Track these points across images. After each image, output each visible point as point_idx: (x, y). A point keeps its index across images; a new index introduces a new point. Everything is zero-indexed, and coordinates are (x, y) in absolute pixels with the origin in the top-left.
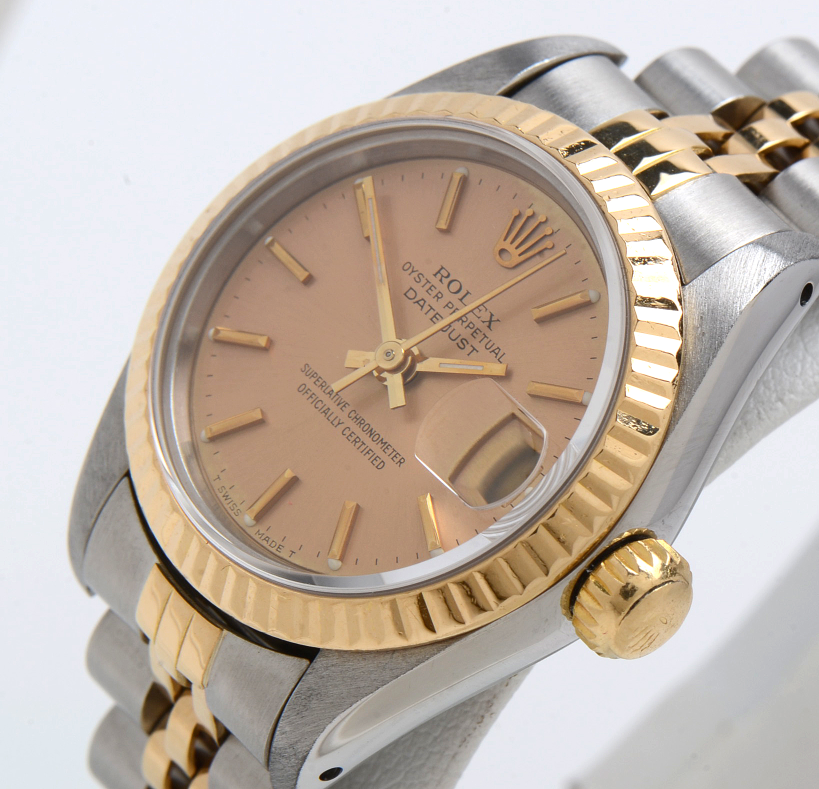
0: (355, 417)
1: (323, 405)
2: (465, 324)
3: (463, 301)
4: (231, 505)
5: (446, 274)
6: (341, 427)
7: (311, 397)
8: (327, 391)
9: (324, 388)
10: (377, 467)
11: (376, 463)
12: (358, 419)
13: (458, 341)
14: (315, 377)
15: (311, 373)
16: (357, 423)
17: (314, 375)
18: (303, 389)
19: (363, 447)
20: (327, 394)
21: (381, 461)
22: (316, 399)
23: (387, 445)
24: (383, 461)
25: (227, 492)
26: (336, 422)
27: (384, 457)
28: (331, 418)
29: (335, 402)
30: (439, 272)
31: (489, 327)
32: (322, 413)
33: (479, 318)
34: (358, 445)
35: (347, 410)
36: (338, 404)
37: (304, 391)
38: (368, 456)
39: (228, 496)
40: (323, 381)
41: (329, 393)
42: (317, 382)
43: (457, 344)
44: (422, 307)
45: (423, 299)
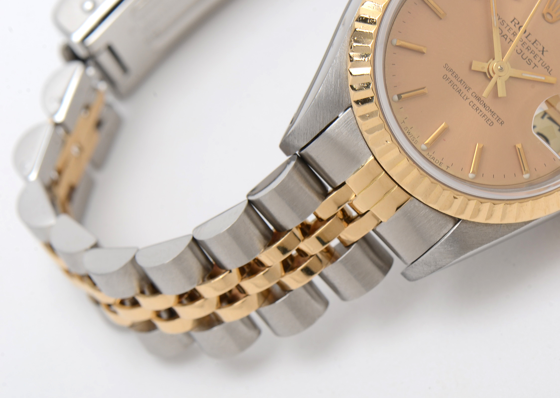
0: (476, 96)
1: (457, 87)
2: (530, 51)
3: (528, 38)
4: (412, 137)
5: (517, 22)
6: (468, 101)
7: (450, 82)
8: (459, 80)
9: (457, 78)
10: (489, 125)
11: (489, 122)
12: (476, 97)
13: (527, 60)
14: (451, 72)
15: (449, 69)
16: (477, 99)
17: (451, 70)
18: (445, 77)
19: (481, 113)
20: (459, 82)
21: (491, 121)
22: (453, 84)
23: (493, 113)
24: (492, 122)
25: (409, 130)
26: (465, 98)
27: (493, 119)
28: (463, 95)
29: (464, 87)
30: (513, 20)
31: (543, 54)
32: (457, 92)
33: (537, 48)
34: (478, 111)
35: (471, 92)
36: (466, 88)
37: (446, 79)
38: (484, 118)
39: (409, 133)
40: (456, 74)
41: (460, 81)
42: (453, 74)
43: (527, 62)
44: (506, 39)
45: (506, 35)
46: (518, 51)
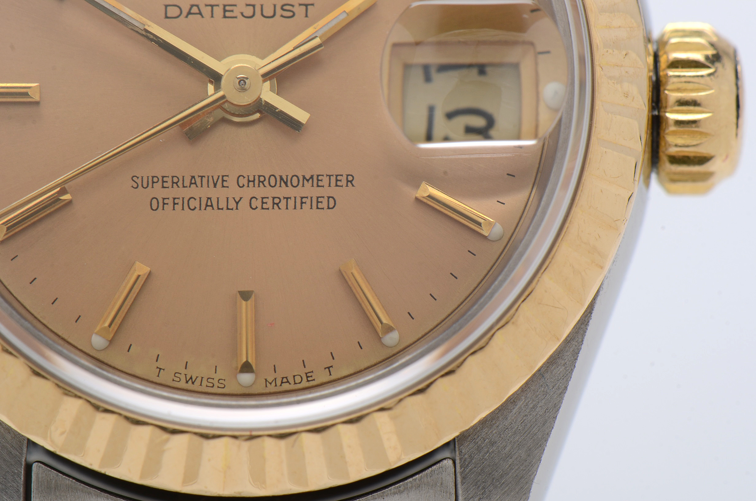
0: (249, 181)
1: (198, 200)
4: (205, 383)
6: (244, 204)
7: (175, 204)
8: (187, 183)
9: (180, 184)
10: (329, 208)
11: (324, 205)
12: (254, 181)
13: (279, 11)
14: (157, 182)
15: (148, 181)
16: (256, 185)
17: (153, 180)
18: (157, 204)
19: (291, 203)
20: (190, 186)
21: (326, 198)
22: (183, 201)
23: (315, 178)
24: (329, 198)
25: (185, 375)
26: (232, 204)
27: (326, 192)
28: (223, 204)
29: (208, 186)
32: (206, 209)
34: (283, 204)
35: (231, 182)
36: (215, 185)
37: (161, 204)
38: (306, 206)
39: (191, 378)
40: (170, 178)
41: (191, 183)
42: (165, 185)
43: (282, 16)
44: (200, 13)
45: (192, 6)
46: (245, 14)
